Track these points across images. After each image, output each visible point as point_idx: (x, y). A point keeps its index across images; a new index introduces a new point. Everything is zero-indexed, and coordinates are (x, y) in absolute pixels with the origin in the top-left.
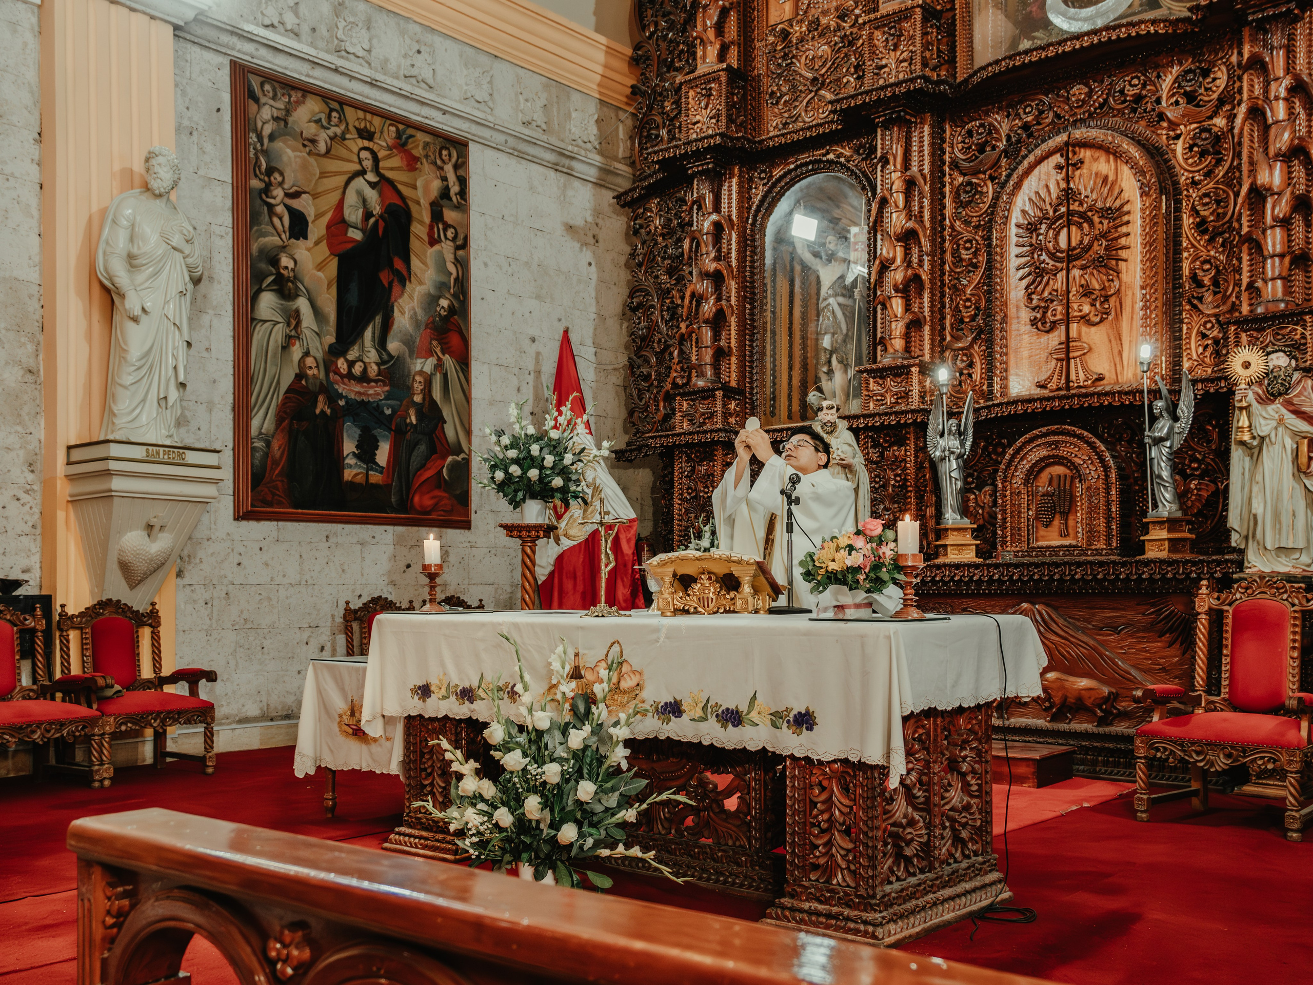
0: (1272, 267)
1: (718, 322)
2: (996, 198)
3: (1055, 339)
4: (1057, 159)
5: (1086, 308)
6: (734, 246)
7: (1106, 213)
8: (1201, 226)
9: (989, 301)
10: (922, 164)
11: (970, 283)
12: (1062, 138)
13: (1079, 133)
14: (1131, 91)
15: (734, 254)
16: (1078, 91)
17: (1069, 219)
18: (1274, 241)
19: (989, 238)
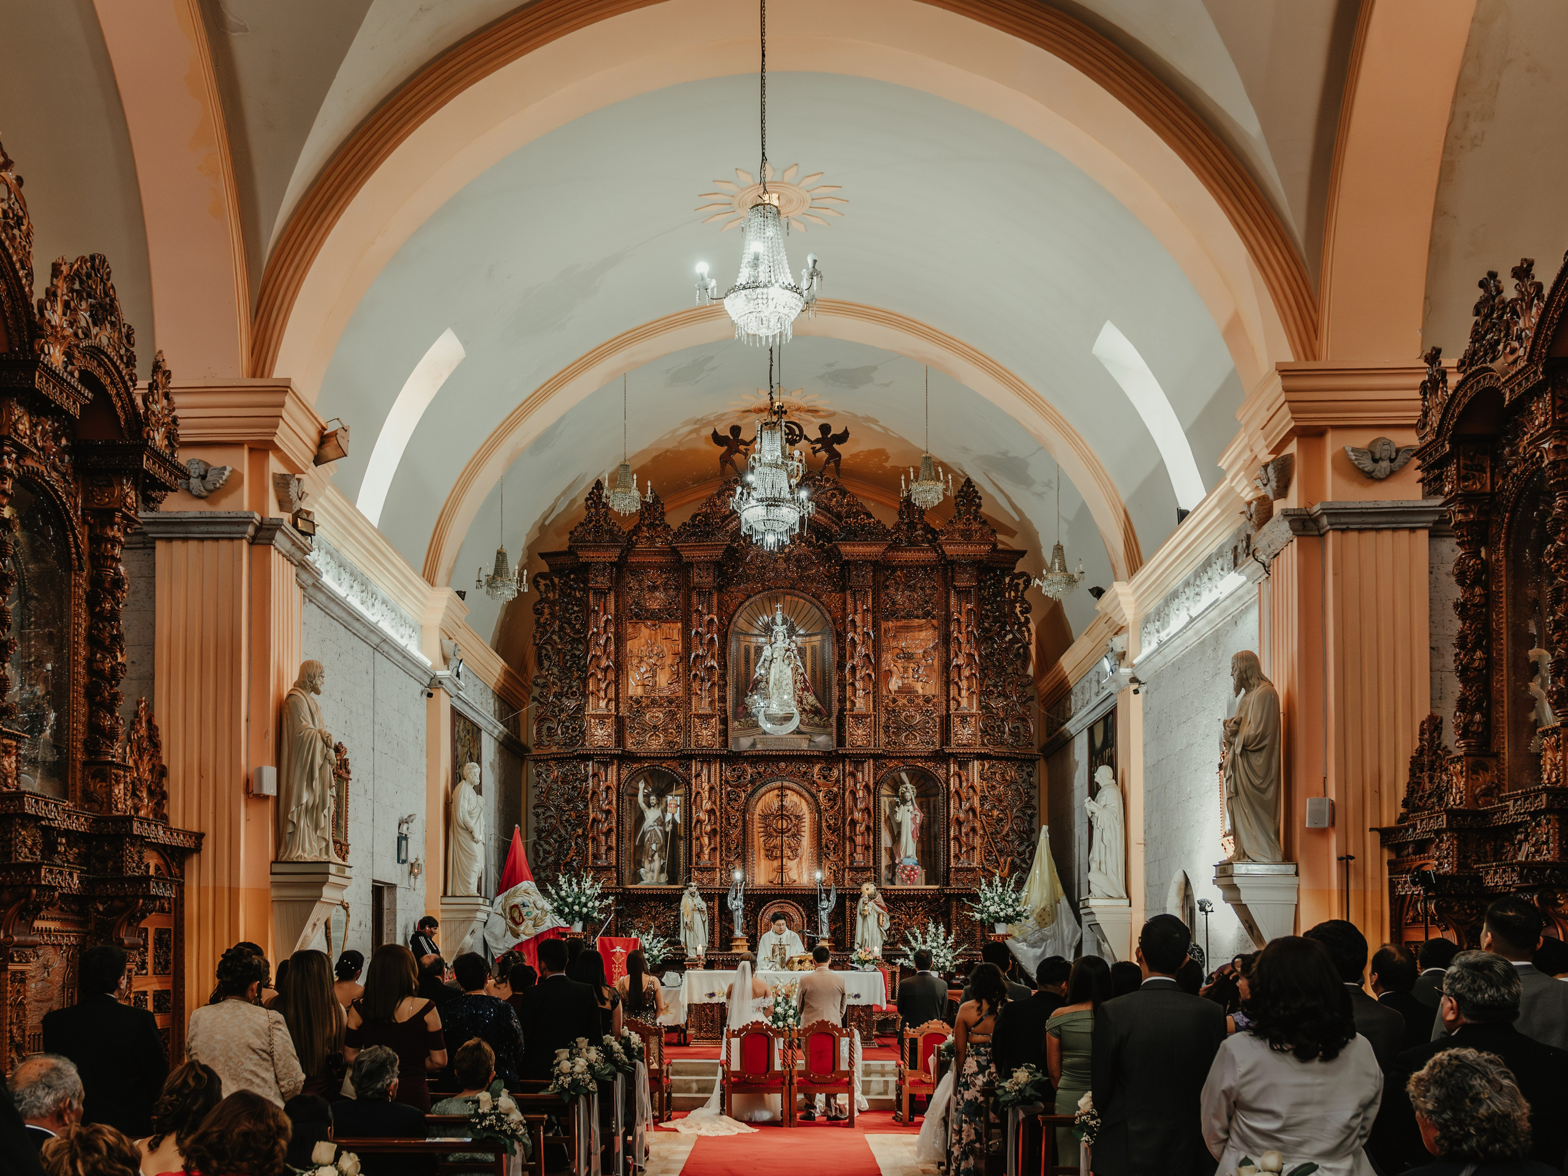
0: (859, 849)
1: (608, 834)
2: (747, 800)
3: (776, 864)
4: (776, 792)
5: (790, 854)
6: (614, 798)
7: (797, 817)
8: (829, 827)
9: (744, 842)
10: (715, 780)
11: (735, 833)
12: (779, 784)
13: (786, 784)
14: (803, 770)
15: (614, 802)
16: (783, 765)
17: (782, 816)
18: (859, 840)
19: (744, 817)
